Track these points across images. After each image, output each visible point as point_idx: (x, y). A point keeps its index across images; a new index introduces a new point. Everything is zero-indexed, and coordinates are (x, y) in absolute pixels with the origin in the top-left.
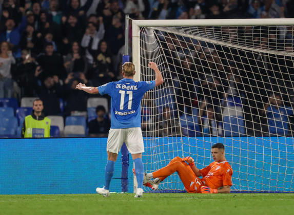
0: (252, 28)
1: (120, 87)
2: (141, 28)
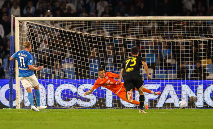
0: (78, 22)
1: (19, 55)
2: (20, 21)
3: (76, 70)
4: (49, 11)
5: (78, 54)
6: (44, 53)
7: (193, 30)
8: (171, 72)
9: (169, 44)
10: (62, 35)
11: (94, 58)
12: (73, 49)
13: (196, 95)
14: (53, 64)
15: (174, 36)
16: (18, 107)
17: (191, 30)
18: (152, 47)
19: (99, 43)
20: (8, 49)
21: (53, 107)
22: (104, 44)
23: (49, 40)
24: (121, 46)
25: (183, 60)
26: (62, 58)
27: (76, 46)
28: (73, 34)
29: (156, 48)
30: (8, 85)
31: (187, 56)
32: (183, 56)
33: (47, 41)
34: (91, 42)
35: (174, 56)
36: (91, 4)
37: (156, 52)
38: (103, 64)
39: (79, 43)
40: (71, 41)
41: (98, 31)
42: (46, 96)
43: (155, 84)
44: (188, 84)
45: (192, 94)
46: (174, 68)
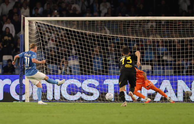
0: (83, 21)
2: (29, 21)
3: (81, 66)
4: (56, 11)
5: (82, 52)
6: (51, 50)
7: (188, 29)
8: (167, 69)
9: (166, 42)
10: (68, 34)
11: (97, 55)
12: (78, 47)
13: (191, 89)
14: (59, 61)
15: (171, 35)
16: (28, 101)
17: (186, 29)
18: (150, 45)
19: (102, 41)
20: (18, 47)
21: (59, 101)
22: (106, 42)
23: (56, 38)
24: (122, 44)
25: (179, 57)
26: (67, 55)
27: (81, 44)
28: (78, 33)
29: (154, 46)
30: (18, 80)
31: (183, 53)
32: (179, 53)
33: (54, 39)
34: (94, 40)
35: (171, 53)
36: (95, 5)
37: (154, 50)
38: (105, 60)
39: (84, 41)
40: (76, 39)
41: (101, 30)
42: (53, 91)
43: (153, 79)
44: (183, 80)
45: (187, 89)
46: (171, 65)
